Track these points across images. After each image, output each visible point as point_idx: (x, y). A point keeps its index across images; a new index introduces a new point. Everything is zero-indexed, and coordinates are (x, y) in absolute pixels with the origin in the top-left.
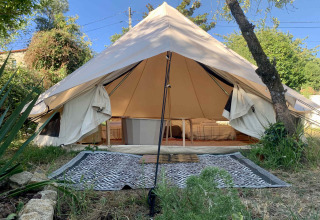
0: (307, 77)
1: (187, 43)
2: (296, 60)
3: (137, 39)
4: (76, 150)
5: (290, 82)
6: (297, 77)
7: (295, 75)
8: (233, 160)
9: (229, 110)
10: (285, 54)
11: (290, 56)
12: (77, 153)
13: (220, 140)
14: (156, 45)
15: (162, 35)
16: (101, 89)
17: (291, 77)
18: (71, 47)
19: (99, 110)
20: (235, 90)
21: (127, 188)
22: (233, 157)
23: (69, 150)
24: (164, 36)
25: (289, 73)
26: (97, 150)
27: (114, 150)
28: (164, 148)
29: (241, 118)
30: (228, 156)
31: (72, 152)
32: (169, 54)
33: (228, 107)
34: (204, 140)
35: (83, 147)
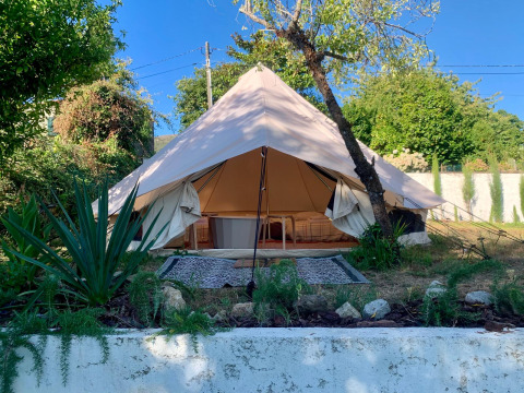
0: (476, 143)
1: (285, 134)
2: (459, 118)
3: (225, 123)
4: (163, 255)
5: (449, 152)
6: (460, 144)
7: (458, 140)
8: (332, 263)
9: (332, 209)
10: (443, 109)
11: (450, 113)
12: (166, 258)
13: (330, 242)
14: (250, 138)
15: (257, 124)
16: (189, 186)
17: (452, 143)
18: (123, 107)
19: (187, 211)
20: (338, 187)
21: (227, 286)
22: (334, 260)
23: (155, 256)
24: (260, 126)
25: (449, 138)
26: (187, 254)
27: (206, 255)
28: (260, 252)
29: (345, 217)
30: (328, 260)
31: (159, 257)
32: (264, 150)
33: (331, 206)
34: (311, 242)
35: (171, 252)
